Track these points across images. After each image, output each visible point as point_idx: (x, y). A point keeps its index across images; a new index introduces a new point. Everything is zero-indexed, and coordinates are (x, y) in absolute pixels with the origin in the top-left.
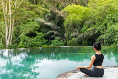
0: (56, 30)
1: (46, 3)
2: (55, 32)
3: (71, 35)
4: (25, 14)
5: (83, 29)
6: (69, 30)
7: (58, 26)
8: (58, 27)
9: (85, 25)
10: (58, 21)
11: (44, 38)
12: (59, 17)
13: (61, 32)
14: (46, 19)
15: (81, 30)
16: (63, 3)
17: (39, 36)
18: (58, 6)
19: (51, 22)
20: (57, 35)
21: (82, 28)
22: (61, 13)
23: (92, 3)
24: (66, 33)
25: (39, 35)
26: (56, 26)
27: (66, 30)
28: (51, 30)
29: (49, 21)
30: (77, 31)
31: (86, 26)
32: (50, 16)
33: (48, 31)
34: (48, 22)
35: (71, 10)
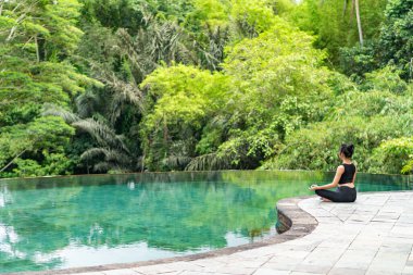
0: (112, 146)
1: (77, 57)
2: (109, 154)
3: (164, 161)
4: (32, 92)
5: (203, 144)
6: (157, 147)
7: (118, 133)
8: (118, 137)
9: (210, 130)
10: (118, 115)
11: (69, 170)
12: (120, 104)
13: (127, 153)
14: (79, 109)
15: (197, 146)
16: (138, 57)
17: (52, 165)
18: (117, 67)
19: (96, 119)
20: (114, 162)
21: (199, 139)
22: (129, 90)
23: (236, 61)
24: (147, 157)
25: (55, 161)
26: (112, 131)
27: (145, 146)
28: (95, 146)
29: (88, 115)
30: (184, 148)
31: (215, 131)
32: (90, 99)
33: (86, 148)
34: (83, 118)
35: (170, 80)
